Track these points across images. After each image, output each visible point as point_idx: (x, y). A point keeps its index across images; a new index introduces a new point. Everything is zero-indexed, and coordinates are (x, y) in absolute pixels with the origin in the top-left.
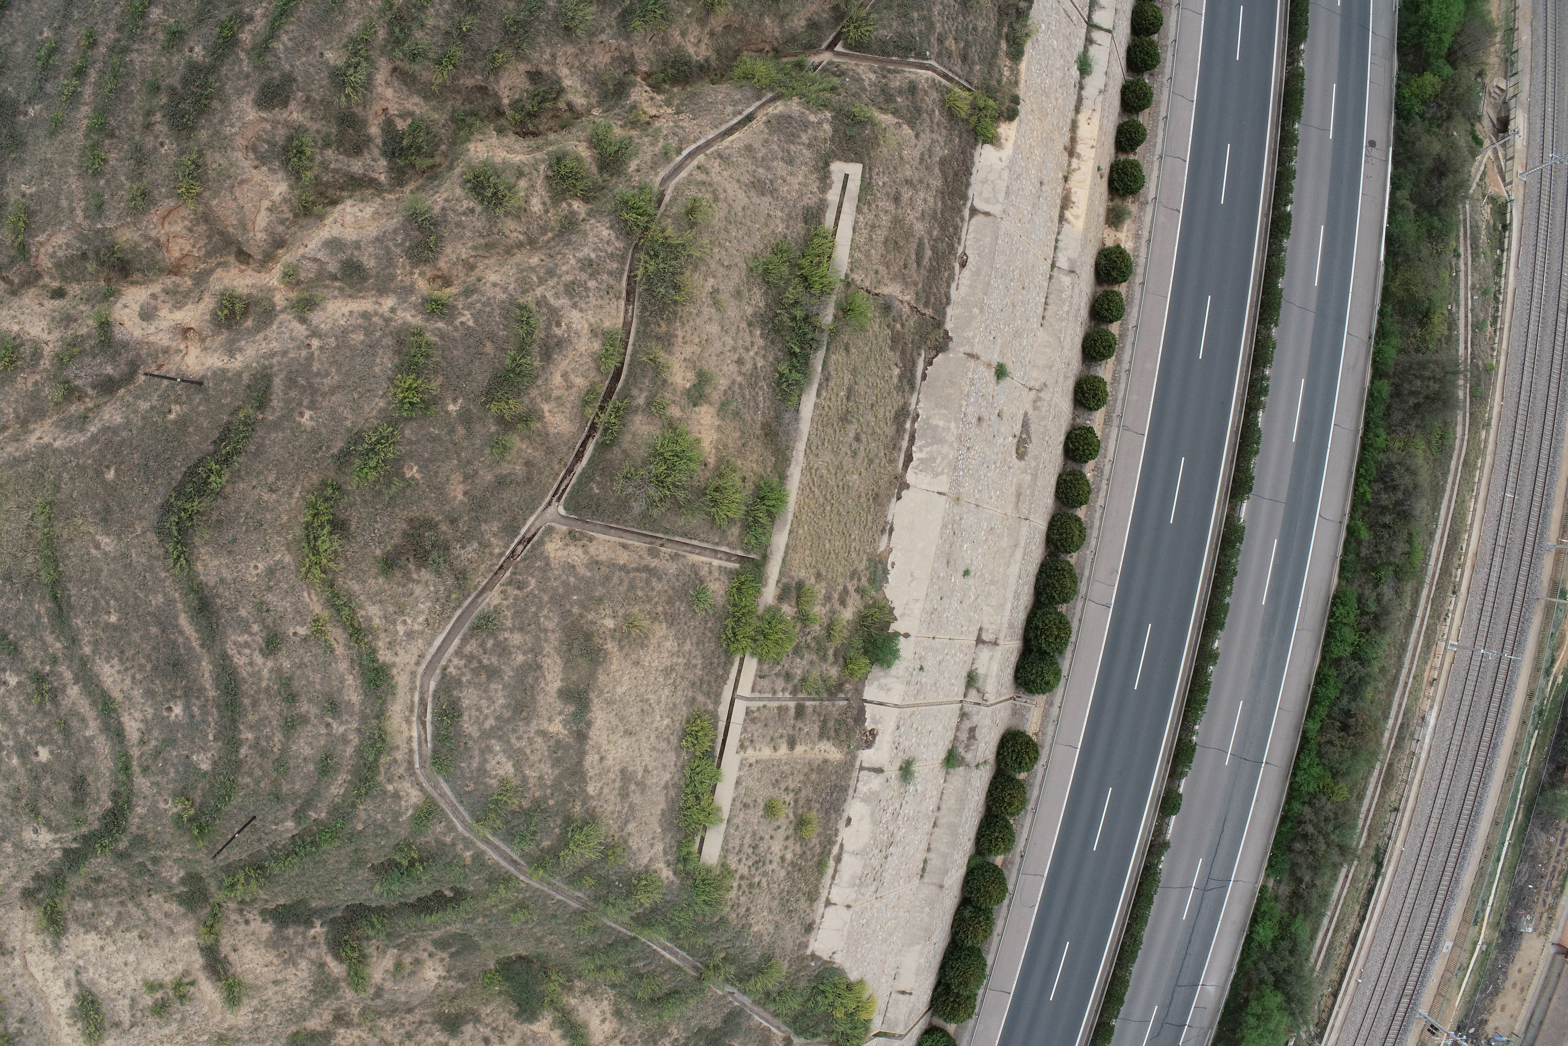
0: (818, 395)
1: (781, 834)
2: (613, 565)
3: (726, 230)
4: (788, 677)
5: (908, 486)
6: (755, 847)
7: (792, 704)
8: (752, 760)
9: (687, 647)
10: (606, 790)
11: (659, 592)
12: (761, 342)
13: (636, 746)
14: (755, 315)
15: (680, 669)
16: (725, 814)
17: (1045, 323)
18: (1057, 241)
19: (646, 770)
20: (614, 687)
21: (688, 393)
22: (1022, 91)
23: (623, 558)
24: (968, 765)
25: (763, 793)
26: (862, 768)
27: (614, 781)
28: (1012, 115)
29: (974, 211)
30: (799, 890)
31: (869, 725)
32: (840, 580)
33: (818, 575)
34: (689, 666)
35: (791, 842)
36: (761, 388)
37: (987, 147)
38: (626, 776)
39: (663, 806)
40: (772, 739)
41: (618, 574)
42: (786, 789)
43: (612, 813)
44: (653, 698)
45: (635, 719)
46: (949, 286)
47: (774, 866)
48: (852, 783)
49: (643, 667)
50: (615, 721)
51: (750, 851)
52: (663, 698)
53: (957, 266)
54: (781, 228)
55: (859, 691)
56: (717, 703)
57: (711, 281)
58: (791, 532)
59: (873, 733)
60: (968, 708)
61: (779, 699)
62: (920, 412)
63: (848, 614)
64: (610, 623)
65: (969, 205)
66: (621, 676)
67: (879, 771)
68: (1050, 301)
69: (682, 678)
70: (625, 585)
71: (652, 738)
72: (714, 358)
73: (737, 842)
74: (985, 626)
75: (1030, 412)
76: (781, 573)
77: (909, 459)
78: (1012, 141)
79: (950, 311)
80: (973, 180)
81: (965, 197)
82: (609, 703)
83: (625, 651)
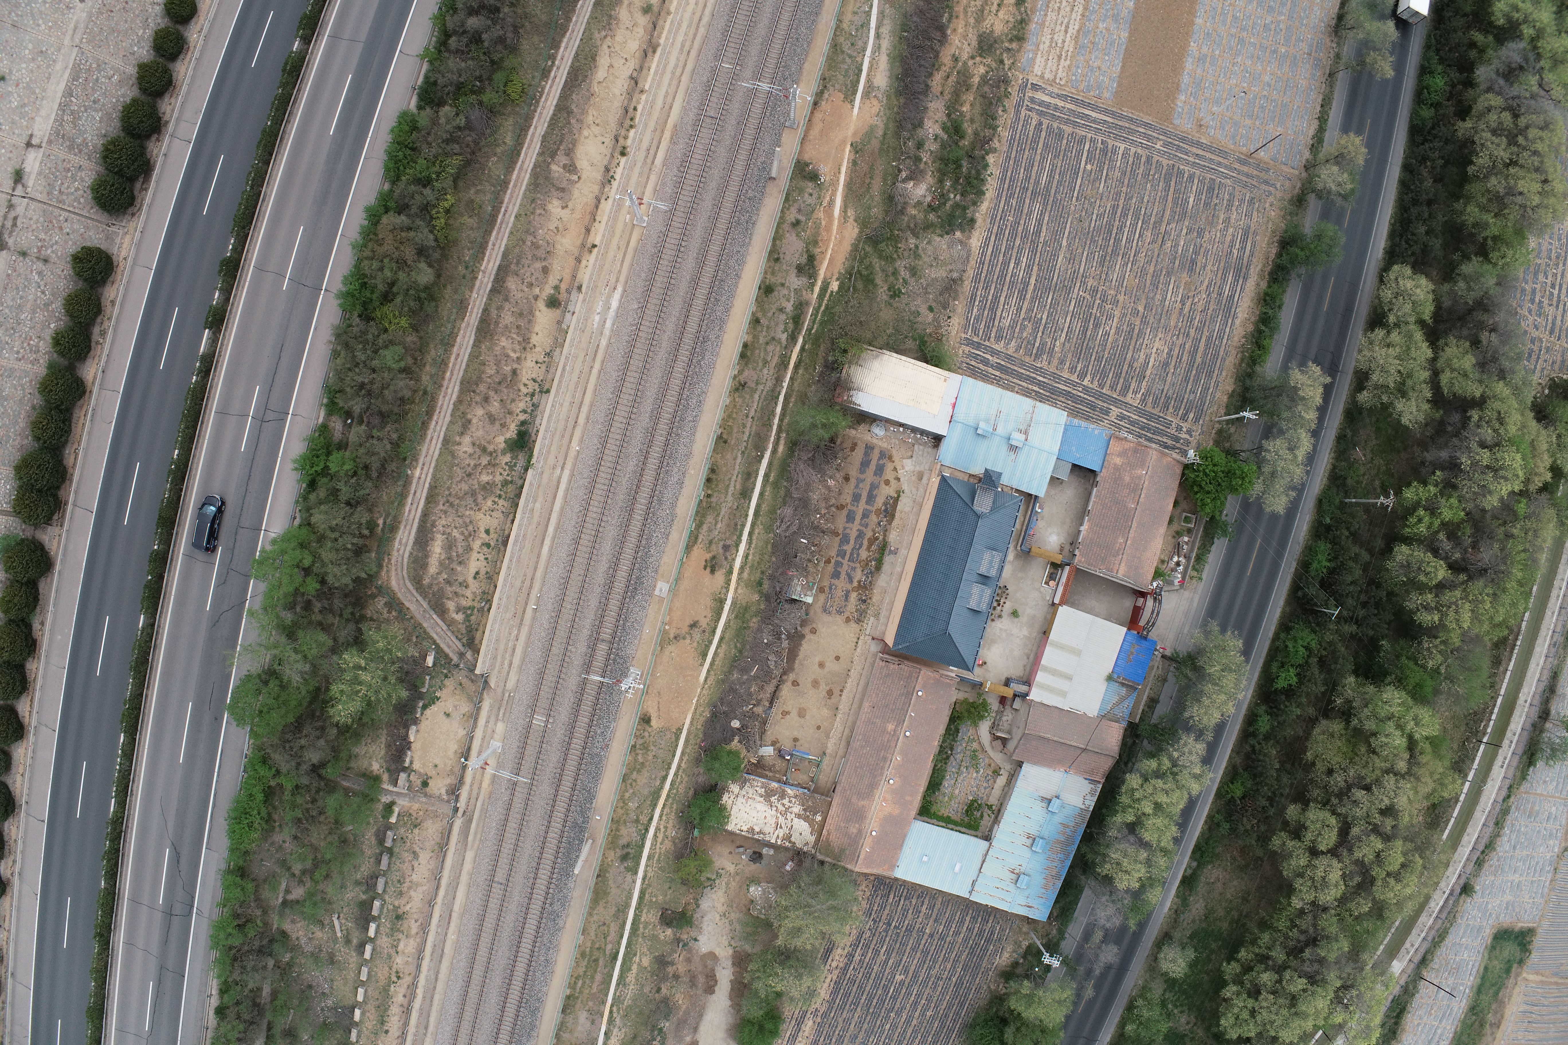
24: (10, 250)
74: (35, 133)
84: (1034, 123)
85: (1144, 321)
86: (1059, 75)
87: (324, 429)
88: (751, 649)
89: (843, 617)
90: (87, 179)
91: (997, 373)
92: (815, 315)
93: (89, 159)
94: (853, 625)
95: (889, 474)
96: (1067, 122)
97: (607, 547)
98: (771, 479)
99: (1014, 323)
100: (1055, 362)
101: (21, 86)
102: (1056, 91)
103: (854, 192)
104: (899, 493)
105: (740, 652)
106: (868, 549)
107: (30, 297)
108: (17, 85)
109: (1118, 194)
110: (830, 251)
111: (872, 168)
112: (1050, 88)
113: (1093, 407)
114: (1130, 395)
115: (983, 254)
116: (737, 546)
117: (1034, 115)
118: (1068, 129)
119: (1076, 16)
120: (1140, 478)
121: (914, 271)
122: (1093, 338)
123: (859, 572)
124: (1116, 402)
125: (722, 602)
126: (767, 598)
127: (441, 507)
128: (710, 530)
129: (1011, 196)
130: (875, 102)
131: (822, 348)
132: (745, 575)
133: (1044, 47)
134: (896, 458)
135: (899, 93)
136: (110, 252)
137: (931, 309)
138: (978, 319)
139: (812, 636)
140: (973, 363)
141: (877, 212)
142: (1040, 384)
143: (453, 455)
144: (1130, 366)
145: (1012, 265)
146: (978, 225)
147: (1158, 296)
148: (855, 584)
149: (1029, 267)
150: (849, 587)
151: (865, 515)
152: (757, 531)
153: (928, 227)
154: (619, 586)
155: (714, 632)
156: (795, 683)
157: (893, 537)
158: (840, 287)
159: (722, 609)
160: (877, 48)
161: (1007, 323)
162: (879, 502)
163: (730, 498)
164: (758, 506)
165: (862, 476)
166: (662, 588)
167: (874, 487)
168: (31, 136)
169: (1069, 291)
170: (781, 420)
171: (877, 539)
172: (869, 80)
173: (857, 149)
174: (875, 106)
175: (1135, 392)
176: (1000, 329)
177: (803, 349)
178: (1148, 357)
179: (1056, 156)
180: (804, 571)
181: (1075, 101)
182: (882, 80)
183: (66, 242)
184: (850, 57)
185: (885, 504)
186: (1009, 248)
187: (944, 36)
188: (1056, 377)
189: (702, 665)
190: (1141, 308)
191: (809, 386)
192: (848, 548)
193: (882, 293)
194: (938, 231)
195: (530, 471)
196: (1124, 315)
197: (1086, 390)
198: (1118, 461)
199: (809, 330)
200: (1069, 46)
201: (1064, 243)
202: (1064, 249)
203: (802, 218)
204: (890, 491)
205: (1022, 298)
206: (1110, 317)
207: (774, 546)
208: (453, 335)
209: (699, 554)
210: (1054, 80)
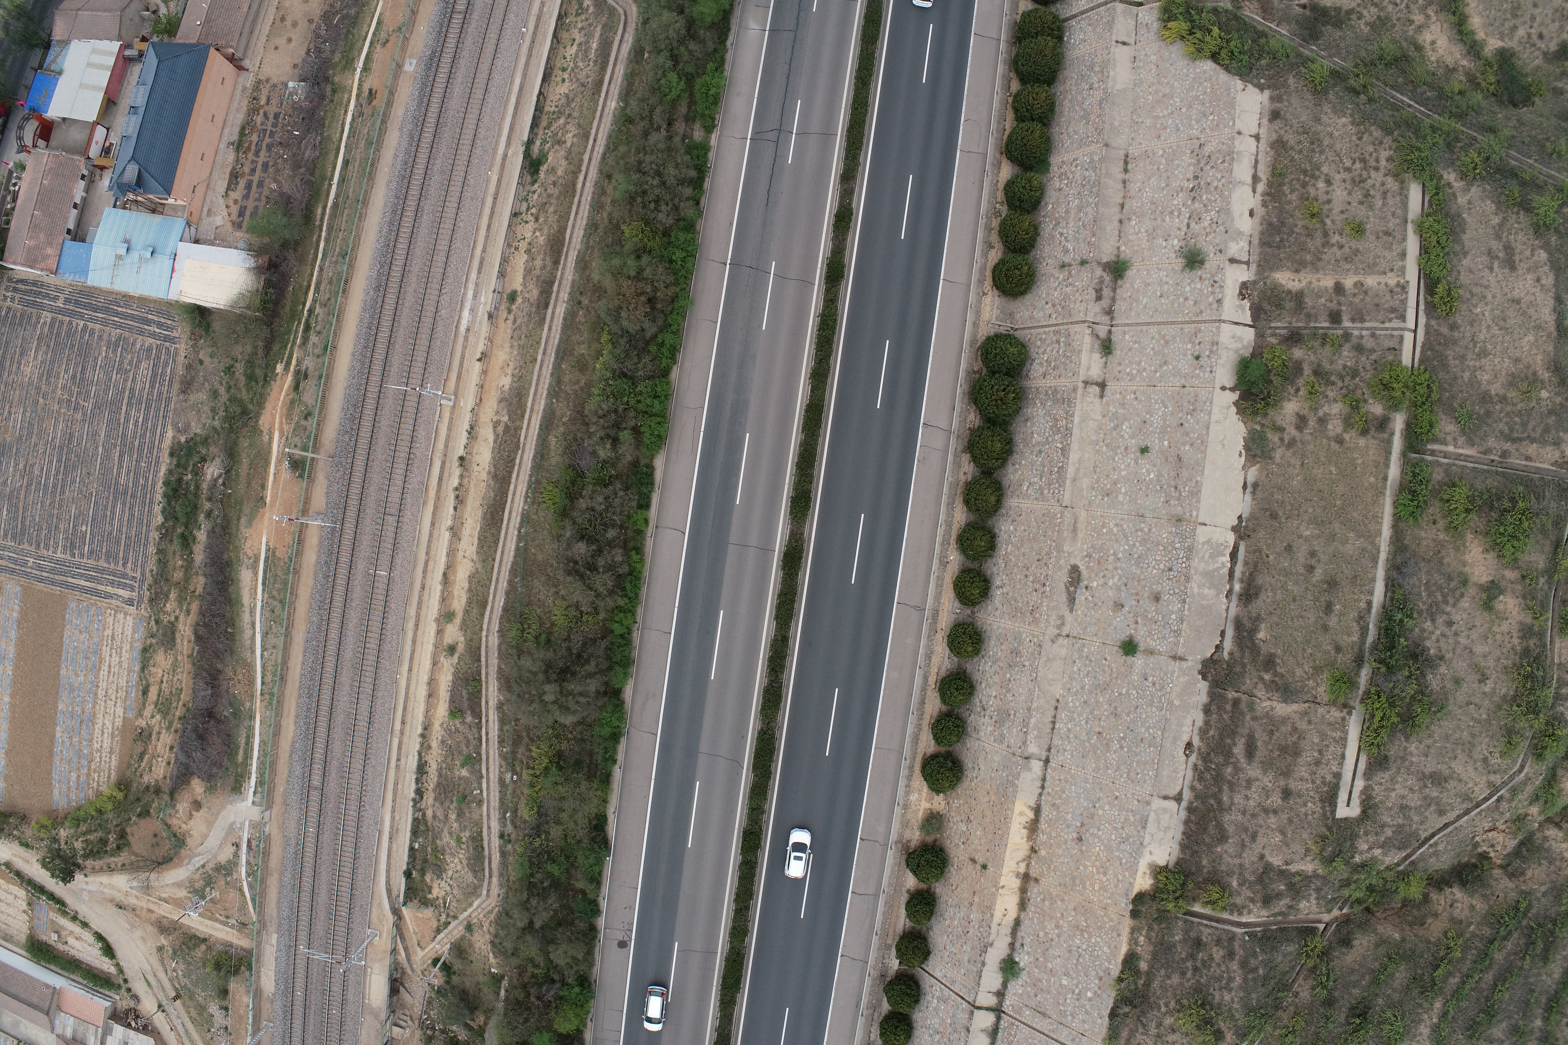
0: (1369, 604)
1: (1337, 206)
2: (1543, 442)
3: (1473, 735)
4: (1359, 349)
5: (1234, 529)
6: (1367, 195)
7: (1347, 324)
8: (1390, 275)
9: (1467, 375)
10: (1528, 253)
11: (1501, 420)
12: (1428, 643)
13: (1506, 290)
14: (1437, 667)
15: (1470, 356)
16: (1410, 228)
17: (1054, 703)
18: (1043, 787)
19: (1491, 269)
20: (1536, 341)
21: (1502, 592)
22: (1127, 923)
23: (1532, 449)
24: (1099, 263)
25: (1369, 244)
26: (1247, 263)
27: (1521, 261)
28: (1139, 898)
29: (1178, 798)
30: (1300, 152)
31: (1247, 304)
32: (1309, 437)
33: (1340, 441)
34: (1463, 357)
35: (1323, 198)
36: (1424, 603)
37: (1162, 862)
38: (1511, 265)
39: (1465, 237)
40: (1366, 293)
41: (1537, 435)
42: (1341, 247)
43: (1517, 233)
44: (1495, 330)
45: (1511, 313)
46: (1207, 723)
47: (1338, 177)
48: (1256, 250)
49: (1510, 358)
50: (1531, 311)
51: (1372, 192)
52: (1484, 331)
53: (1196, 742)
54: (1412, 748)
55: (1260, 335)
56: (1427, 326)
57: (1487, 689)
58: (1385, 478)
59: (1242, 296)
60: (1106, 319)
61: (1367, 329)
62: (1225, 600)
63: (1291, 408)
64: (1544, 394)
65: (1184, 804)
66: (1531, 349)
67: (1232, 261)
68: (1050, 726)
69: (1467, 348)
70: (1530, 426)
71: (1490, 296)
72: (1478, 624)
73: (1390, 201)
74: (1097, 400)
75: (1067, 613)
76: (1389, 442)
77: (1234, 555)
78: (1140, 874)
79: (1204, 698)
80: (1181, 828)
81: (1190, 809)
82: (1539, 327)
83: (1531, 371)
84: (129, 565)
85: (38, 388)
86: (112, 618)
87: (709, 129)
88: (339, 35)
89: (271, 82)
90: (1037, 367)
91: (150, 317)
92: (295, 338)
93: (1037, 389)
94: (263, 78)
95: (235, 210)
96: (102, 571)
97: (458, 90)
98: (327, 183)
99: (137, 367)
100: (105, 337)
101: (1123, 449)
102: (113, 602)
103: (263, 457)
104: (227, 195)
105: (349, 31)
106: (251, 142)
107: (1072, 224)
108: (1126, 449)
109: (60, 506)
110: (282, 398)
111: (249, 484)
112: (119, 604)
113: (77, 303)
114: (49, 320)
115: (164, 426)
116: (353, 119)
117: (131, 573)
118: (103, 564)
119: (103, 685)
120: (32, 238)
121: (215, 394)
122: (76, 365)
123: (259, 123)
124: (60, 311)
125: (366, 69)
126: (327, 79)
127: (590, 80)
128: (373, 125)
129: (144, 486)
130: (249, 552)
131: (288, 308)
132: (346, 96)
133: (126, 647)
134: (229, 224)
135: (229, 564)
136: (1004, 300)
137: (201, 362)
138: (166, 364)
139: (297, 62)
140: (169, 322)
141: (244, 443)
142: (117, 314)
143: (579, 126)
144: (48, 346)
145: (141, 419)
146: (167, 452)
147: (28, 415)
148: (261, 112)
149: (127, 420)
150: (266, 108)
151: (253, 170)
152: (338, 135)
153: (205, 441)
154: (447, 59)
155: (371, 43)
156: (311, 21)
157: (231, 156)
158: (275, 368)
159: (365, 64)
160: (252, 612)
161: (144, 365)
162: (242, 184)
163: (358, 157)
164: (337, 157)
165: (256, 203)
166: (410, 66)
167: (246, 197)
168: (1102, 397)
169: (96, 406)
170: (320, 236)
171: (244, 153)
172: (256, 574)
173: (262, 500)
174: (248, 548)
175: (45, 323)
176: (148, 358)
177: (304, 305)
178: (35, 358)
179: (110, 533)
180: (296, 107)
181: (97, 593)
182: (245, 576)
183: (1048, 294)
184: (273, 597)
185: (237, 183)
186: (143, 436)
187: (196, 633)
188: (105, 323)
189: (381, 14)
190: (41, 400)
191: (297, 272)
192: (267, 140)
193: (240, 368)
194: (198, 439)
195: (525, 138)
196: (54, 392)
197: (82, 317)
198: (49, 251)
199: (299, 323)
200: (106, 651)
201: (100, 449)
202: (101, 444)
203: (303, 422)
204: (234, 195)
205: (132, 390)
206: (64, 387)
207: (323, 125)
208: (587, 235)
209: (380, 102)
210: (116, 612)
